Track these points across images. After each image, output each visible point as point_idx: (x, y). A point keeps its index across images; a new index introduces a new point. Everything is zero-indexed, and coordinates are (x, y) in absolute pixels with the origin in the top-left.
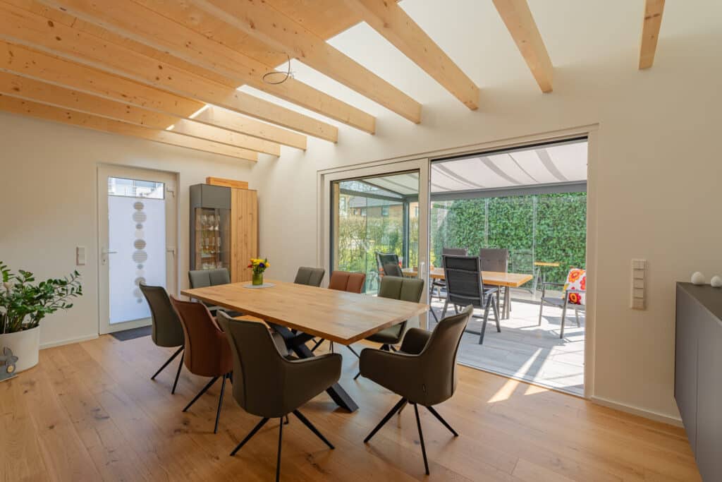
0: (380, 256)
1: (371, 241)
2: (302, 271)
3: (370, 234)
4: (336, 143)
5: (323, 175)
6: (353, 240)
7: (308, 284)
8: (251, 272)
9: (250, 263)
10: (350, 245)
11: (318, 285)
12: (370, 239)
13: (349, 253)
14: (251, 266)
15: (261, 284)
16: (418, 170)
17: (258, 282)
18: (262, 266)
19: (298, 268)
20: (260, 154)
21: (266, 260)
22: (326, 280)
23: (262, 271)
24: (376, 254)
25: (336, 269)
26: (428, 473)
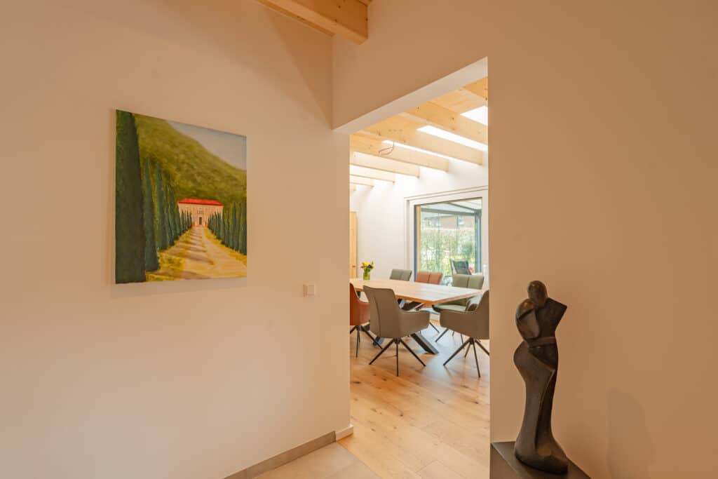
0: (454, 262)
1: (446, 251)
2: (394, 272)
3: (445, 244)
4: (418, 177)
5: (408, 201)
6: (428, 251)
7: (400, 279)
8: (362, 271)
9: (362, 265)
10: (427, 255)
11: (408, 280)
12: (445, 249)
13: (425, 263)
14: (362, 267)
15: (369, 279)
16: (481, 198)
17: (367, 278)
18: (370, 267)
19: (391, 270)
20: (357, 186)
21: (373, 263)
22: (412, 277)
23: (369, 271)
24: (450, 260)
25: (418, 270)
26: (479, 376)
